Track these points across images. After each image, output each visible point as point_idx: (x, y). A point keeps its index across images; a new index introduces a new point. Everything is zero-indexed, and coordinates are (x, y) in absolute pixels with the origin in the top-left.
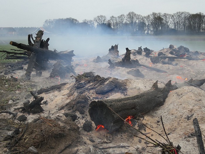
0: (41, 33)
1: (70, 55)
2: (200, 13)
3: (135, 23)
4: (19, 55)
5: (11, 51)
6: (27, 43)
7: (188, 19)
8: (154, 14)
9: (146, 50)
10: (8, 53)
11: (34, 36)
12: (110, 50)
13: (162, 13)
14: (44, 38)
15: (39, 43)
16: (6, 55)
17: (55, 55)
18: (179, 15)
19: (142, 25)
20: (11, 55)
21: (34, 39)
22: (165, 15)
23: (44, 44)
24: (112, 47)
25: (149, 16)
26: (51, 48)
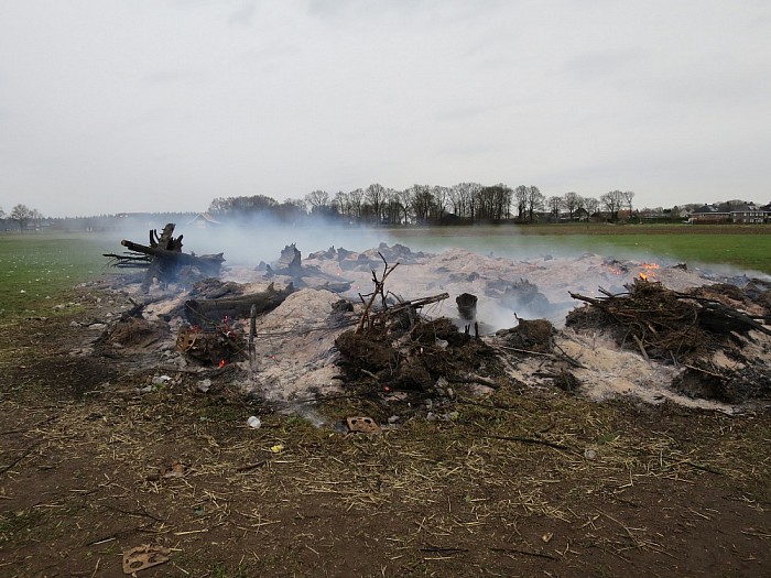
0: (170, 228)
1: (217, 260)
2: (501, 184)
3: (383, 204)
4: (138, 261)
5: (125, 255)
6: (148, 244)
7: (479, 196)
8: (417, 188)
9: (341, 250)
10: (119, 257)
11: (160, 232)
12: (282, 252)
13: (432, 186)
14: (175, 236)
15: (166, 244)
16: (116, 261)
17: (191, 260)
18: (464, 188)
19: (395, 208)
20: (123, 262)
21: (160, 237)
22: (437, 189)
23: (175, 245)
24: (287, 247)
25: (407, 191)
26: (186, 249)
